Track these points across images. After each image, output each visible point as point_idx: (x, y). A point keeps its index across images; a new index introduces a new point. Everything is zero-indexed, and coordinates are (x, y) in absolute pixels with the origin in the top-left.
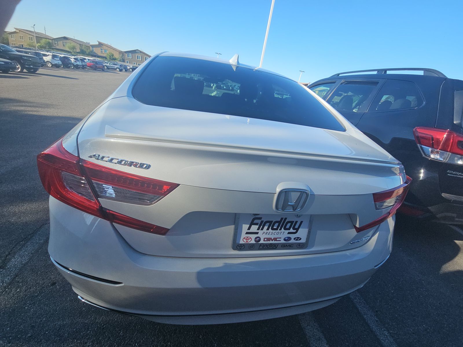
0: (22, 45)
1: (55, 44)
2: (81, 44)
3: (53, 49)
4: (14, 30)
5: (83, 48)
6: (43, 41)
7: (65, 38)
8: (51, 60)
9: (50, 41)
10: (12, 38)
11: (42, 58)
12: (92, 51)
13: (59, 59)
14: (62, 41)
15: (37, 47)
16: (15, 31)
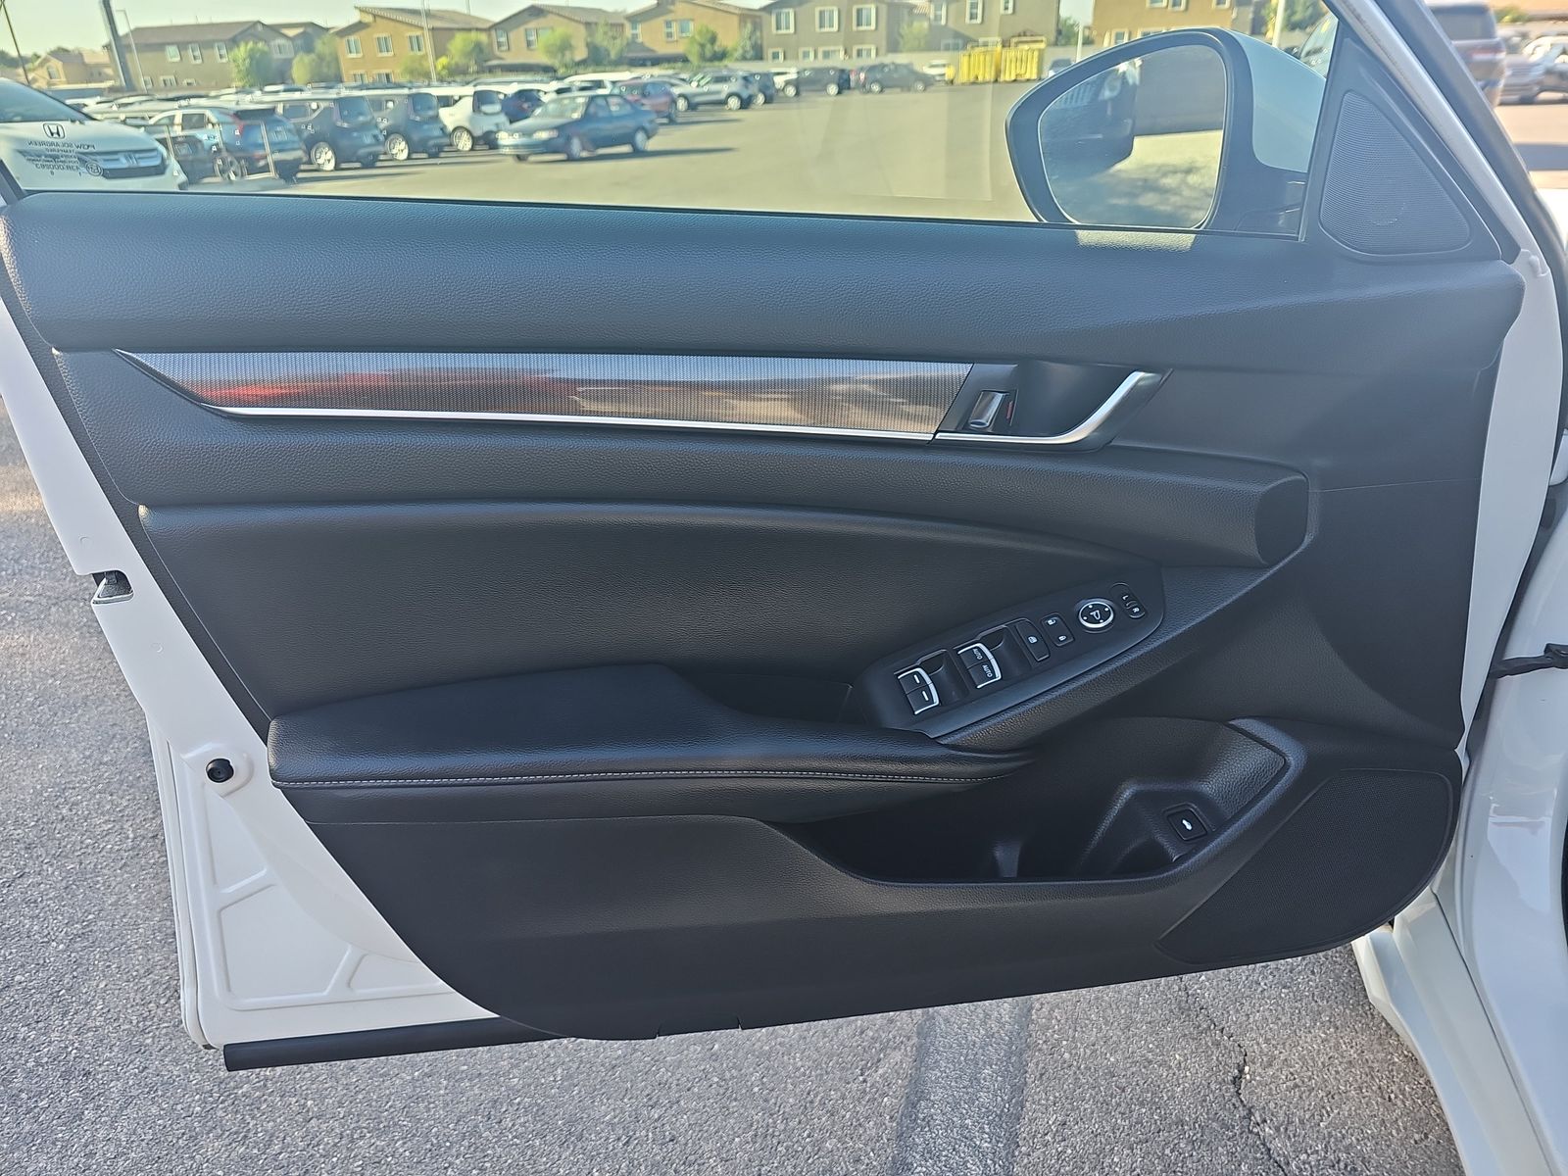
0: (387, 76)
1: (499, 44)
2: (589, 20)
3: (491, 70)
4: (355, 17)
5: (600, 39)
6: (458, 43)
7: (535, 12)
8: (471, 120)
9: (483, 37)
11: (436, 118)
12: (632, 43)
13: (497, 108)
14: (522, 29)
15: (438, 74)
16: (360, 22)
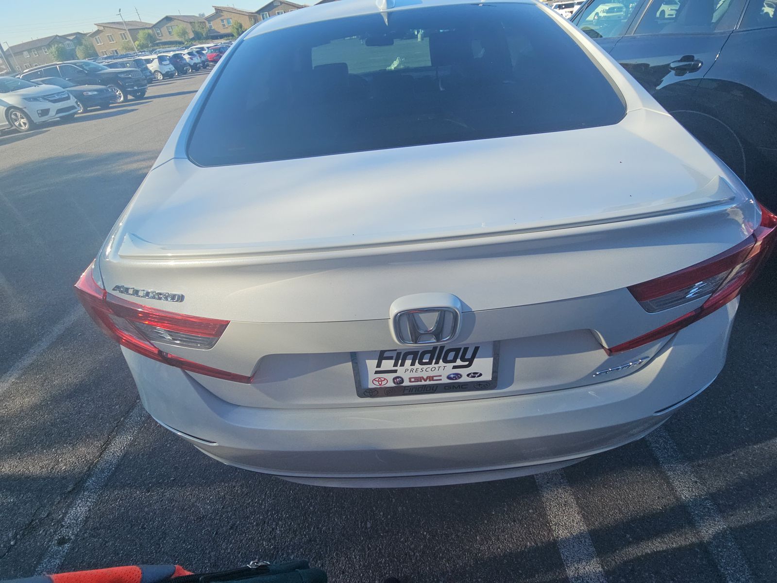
0: (116, 51)
1: (158, 34)
2: (190, 20)
3: (158, 45)
4: (95, 28)
5: (197, 29)
6: (141, 35)
7: (168, 19)
8: (160, 68)
9: (150, 31)
10: (98, 43)
11: (147, 68)
12: (210, 30)
13: (168, 62)
14: (165, 27)
15: (137, 48)
16: (98, 30)
